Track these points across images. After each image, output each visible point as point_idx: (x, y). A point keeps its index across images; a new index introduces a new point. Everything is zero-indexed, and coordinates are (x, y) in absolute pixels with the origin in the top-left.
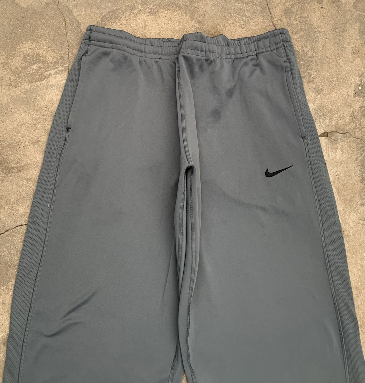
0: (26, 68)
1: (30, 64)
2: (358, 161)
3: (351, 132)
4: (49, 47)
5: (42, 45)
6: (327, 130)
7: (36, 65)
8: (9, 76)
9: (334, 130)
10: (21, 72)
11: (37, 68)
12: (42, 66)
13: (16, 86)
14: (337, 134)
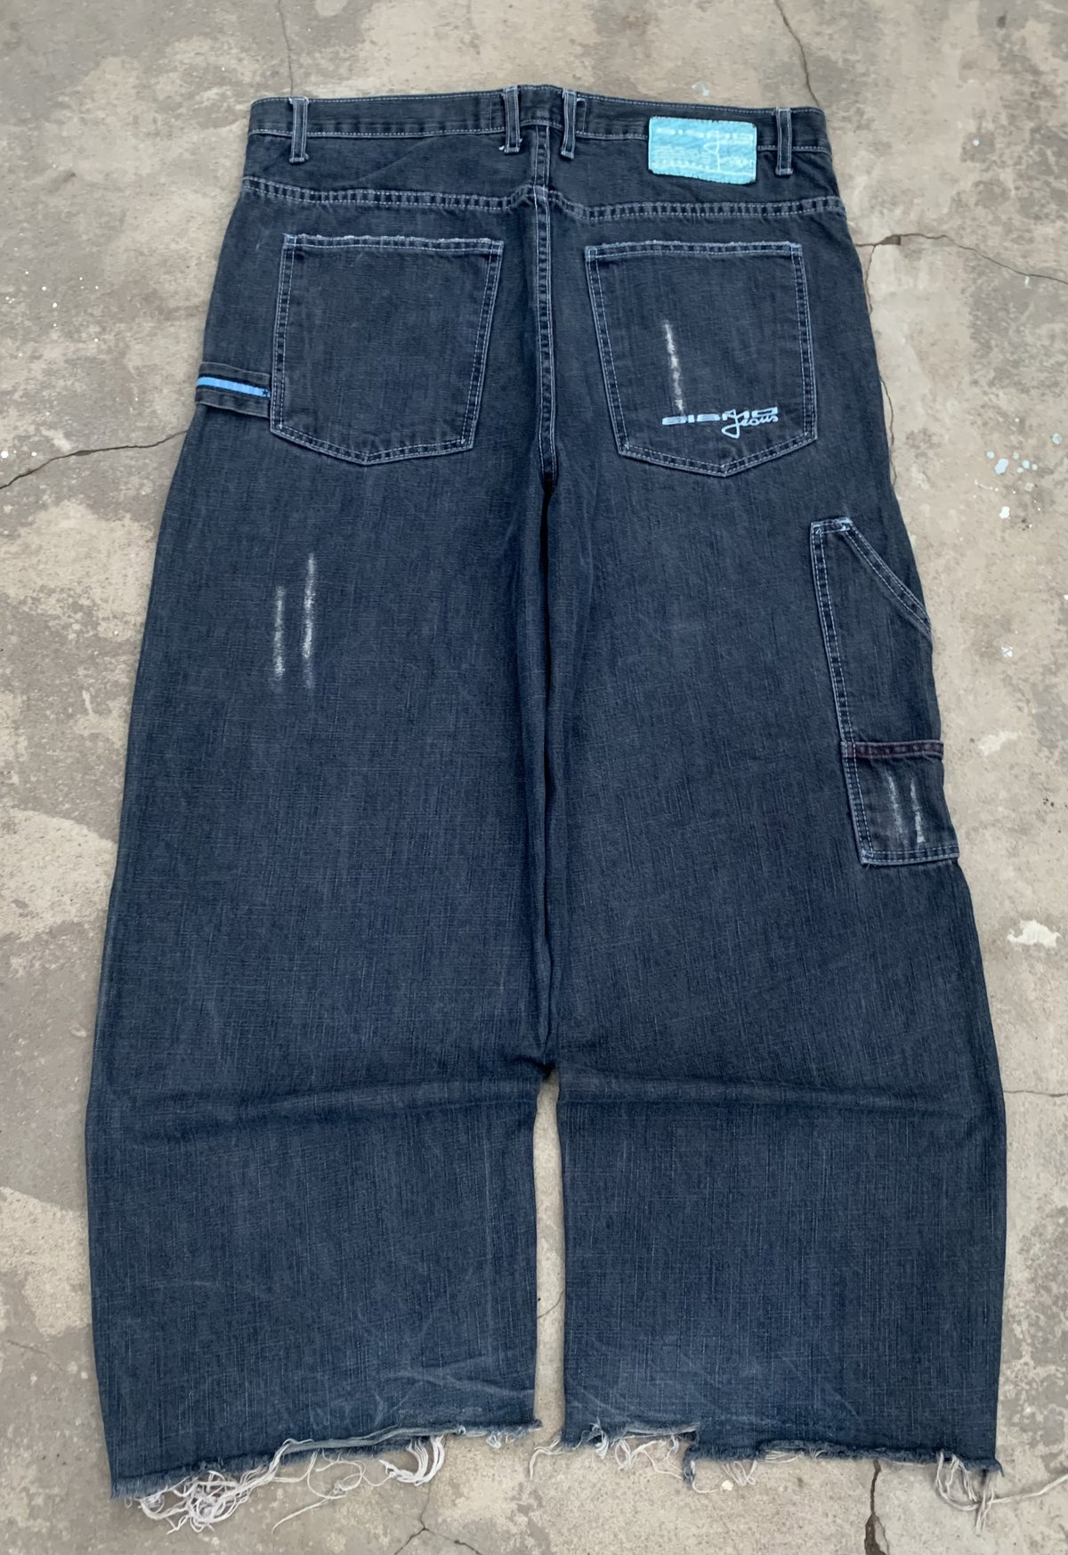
0: (191, 96)
1: (202, 86)
2: (967, 294)
3: (952, 234)
4: (243, 49)
5: (226, 47)
6: (898, 232)
7: (215, 90)
8: (153, 114)
9: (913, 230)
10: (180, 105)
11: (216, 97)
12: (229, 93)
13: (170, 136)
14: (921, 239)
